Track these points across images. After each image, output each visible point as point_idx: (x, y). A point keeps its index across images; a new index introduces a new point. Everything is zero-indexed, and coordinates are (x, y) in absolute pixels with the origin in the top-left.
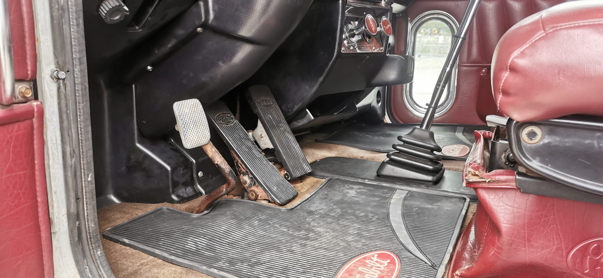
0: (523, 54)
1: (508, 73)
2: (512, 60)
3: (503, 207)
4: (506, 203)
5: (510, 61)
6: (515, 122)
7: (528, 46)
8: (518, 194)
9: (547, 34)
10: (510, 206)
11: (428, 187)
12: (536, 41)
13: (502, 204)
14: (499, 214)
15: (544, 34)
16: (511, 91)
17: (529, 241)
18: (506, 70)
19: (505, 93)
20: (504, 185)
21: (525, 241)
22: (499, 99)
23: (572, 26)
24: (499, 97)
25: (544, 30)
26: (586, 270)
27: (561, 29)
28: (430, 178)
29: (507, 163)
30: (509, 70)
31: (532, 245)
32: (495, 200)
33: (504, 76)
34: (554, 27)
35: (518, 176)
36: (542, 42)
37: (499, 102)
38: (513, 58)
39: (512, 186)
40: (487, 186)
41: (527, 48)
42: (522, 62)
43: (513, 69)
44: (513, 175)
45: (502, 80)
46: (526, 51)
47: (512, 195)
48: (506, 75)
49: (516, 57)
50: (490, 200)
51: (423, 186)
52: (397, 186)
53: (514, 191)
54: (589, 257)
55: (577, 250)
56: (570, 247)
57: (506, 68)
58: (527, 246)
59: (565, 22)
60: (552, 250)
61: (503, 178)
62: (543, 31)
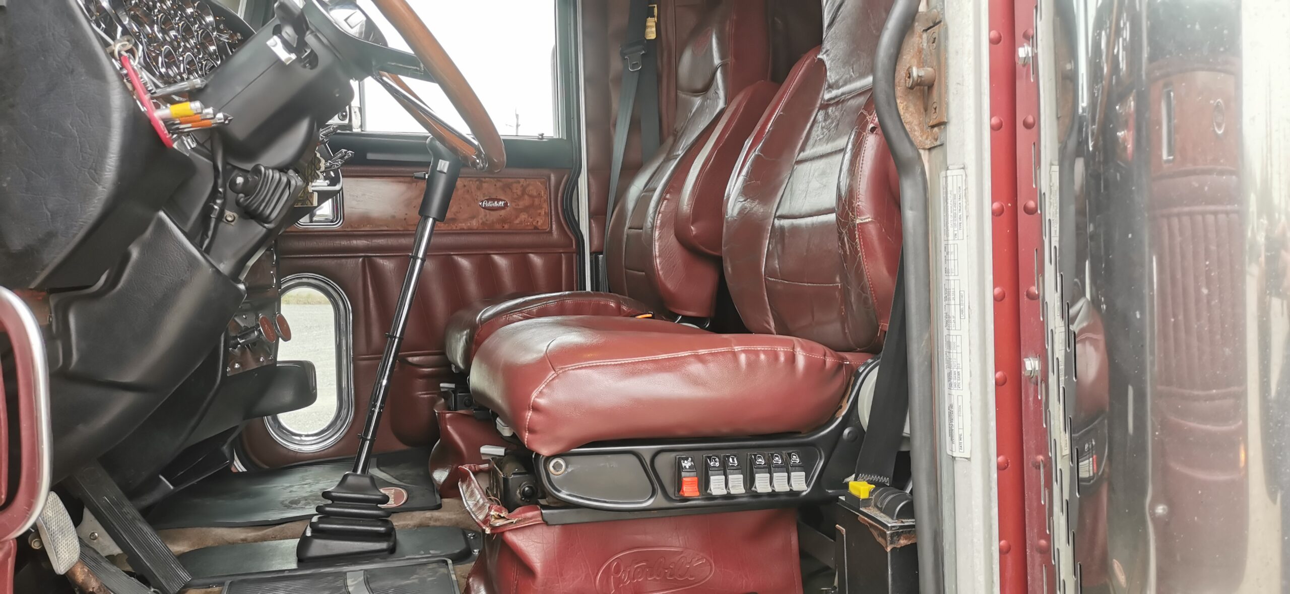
0: (541, 393)
1: (531, 412)
2: (534, 400)
3: (533, 546)
4: (536, 541)
5: (532, 402)
6: (542, 456)
7: (544, 386)
8: (545, 528)
9: (558, 375)
10: (539, 543)
11: (384, 559)
12: (550, 381)
13: (532, 543)
14: (531, 554)
15: (555, 375)
16: (538, 428)
17: (562, 575)
18: (529, 410)
19: (532, 431)
20: (531, 522)
21: (558, 576)
22: (526, 437)
23: (577, 367)
24: (525, 435)
25: (555, 371)
26: (612, 591)
27: (569, 370)
28: (383, 545)
29: (523, 499)
30: (531, 410)
31: (564, 579)
32: (524, 540)
33: (528, 416)
34: (562, 368)
35: (543, 509)
36: (557, 381)
37: (526, 440)
38: (534, 398)
39: (538, 521)
40: (515, 527)
41: (544, 388)
42: (542, 401)
43: (536, 409)
44: (537, 509)
45: (526, 419)
46: (545, 391)
47: (539, 530)
48: (529, 414)
49: (536, 397)
50: (519, 542)
51: (377, 559)
52: (345, 569)
53: (540, 526)
54: (612, 577)
55: (602, 573)
56: (596, 571)
57: (529, 407)
58: (560, 581)
59: (571, 364)
60: (581, 579)
61: (529, 514)
62: (553, 372)
